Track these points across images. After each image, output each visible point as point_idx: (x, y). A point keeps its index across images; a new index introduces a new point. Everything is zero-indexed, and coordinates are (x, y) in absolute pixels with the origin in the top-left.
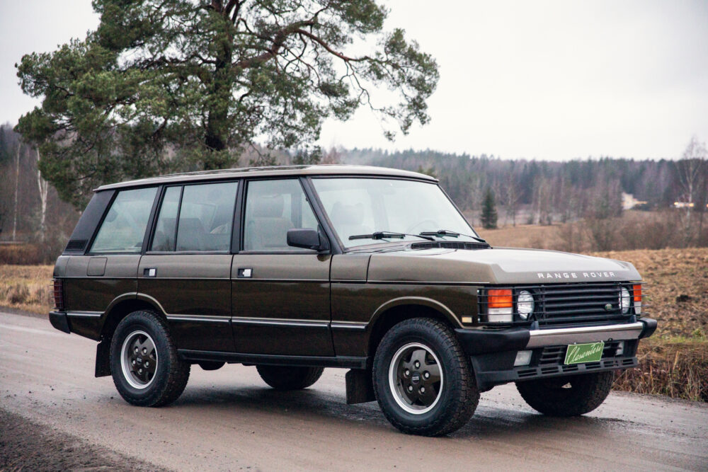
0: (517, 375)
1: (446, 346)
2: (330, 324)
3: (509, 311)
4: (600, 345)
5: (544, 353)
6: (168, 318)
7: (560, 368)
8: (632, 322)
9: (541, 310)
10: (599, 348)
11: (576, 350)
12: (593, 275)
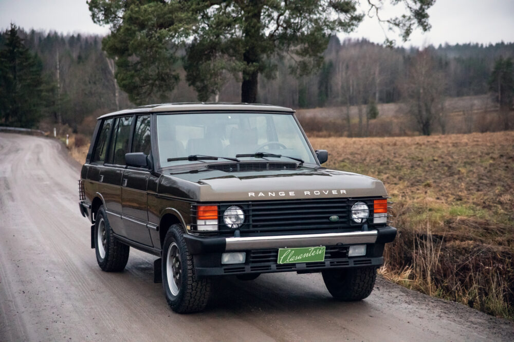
0: (223, 271)
3: (215, 222)
4: (320, 249)
5: (252, 255)
7: (273, 267)
8: (363, 230)
9: (249, 222)
10: (319, 251)
11: (290, 253)
12: (316, 193)
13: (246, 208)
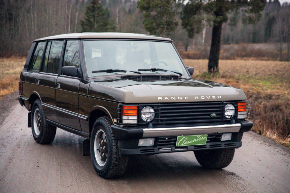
0: (140, 151)
1: (109, 133)
2: (78, 116)
3: (135, 118)
4: (204, 136)
5: (159, 140)
6: (42, 104)
7: (173, 148)
8: (231, 123)
9: (158, 117)
10: (203, 137)
11: (185, 139)
12: (202, 98)
13: (156, 108)
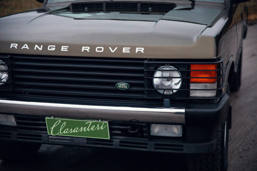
4: (101, 124)
7: (45, 137)
11: (61, 124)
12: (98, 49)
